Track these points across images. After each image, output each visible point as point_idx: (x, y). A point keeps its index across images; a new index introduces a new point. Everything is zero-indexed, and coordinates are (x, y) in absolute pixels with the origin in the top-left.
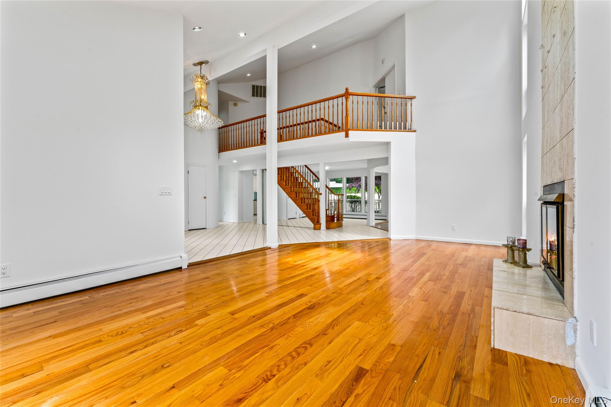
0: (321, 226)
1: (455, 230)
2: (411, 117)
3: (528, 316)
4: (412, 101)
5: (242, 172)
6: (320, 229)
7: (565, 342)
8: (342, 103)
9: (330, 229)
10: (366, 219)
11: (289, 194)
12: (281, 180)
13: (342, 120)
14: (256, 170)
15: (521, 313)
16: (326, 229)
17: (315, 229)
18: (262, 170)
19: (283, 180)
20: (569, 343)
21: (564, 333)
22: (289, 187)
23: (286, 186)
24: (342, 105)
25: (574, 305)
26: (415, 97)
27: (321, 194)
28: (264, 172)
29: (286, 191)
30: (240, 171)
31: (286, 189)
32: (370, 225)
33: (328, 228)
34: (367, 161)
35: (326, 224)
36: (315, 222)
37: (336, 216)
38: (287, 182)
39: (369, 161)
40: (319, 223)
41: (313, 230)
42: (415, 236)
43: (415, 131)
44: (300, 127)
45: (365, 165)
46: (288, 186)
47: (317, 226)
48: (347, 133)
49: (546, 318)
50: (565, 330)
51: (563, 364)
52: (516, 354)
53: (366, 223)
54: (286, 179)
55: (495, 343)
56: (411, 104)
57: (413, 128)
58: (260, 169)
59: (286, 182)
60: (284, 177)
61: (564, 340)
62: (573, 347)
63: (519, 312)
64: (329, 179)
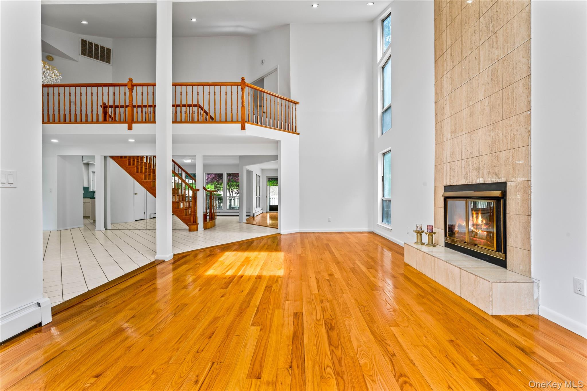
0: (198, 226)
1: (330, 222)
2: (296, 121)
3: (512, 283)
4: (296, 106)
5: (64, 157)
6: (197, 230)
7: (533, 297)
8: (237, 92)
9: (207, 229)
10: (238, 216)
11: (151, 190)
12: (137, 172)
13: (237, 111)
14: (93, 157)
15: (509, 282)
16: (204, 229)
17: (190, 230)
18: (105, 157)
19: (141, 172)
20: (535, 297)
21: (533, 291)
22: (151, 182)
23: (145, 179)
24: (237, 94)
25: (532, 269)
26: (298, 103)
27: (198, 190)
28: (107, 160)
29: (145, 186)
30: (59, 156)
31: (146, 183)
32: (244, 222)
33: (205, 228)
34: (239, 157)
35: (204, 223)
36: (191, 222)
37: (208, 214)
38: (147, 174)
39: (241, 157)
40: (195, 223)
41: (188, 232)
42: (299, 229)
43: (299, 134)
44: (181, 109)
45: (237, 162)
46: (148, 179)
47: (194, 227)
48: (243, 126)
49: (523, 282)
50: (533, 289)
51: (532, 314)
52: (506, 315)
53: (238, 220)
54: (145, 171)
55: (493, 311)
56: (296, 108)
57: (298, 131)
58: (101, 156)
59: (145, 174)
60: (142, 168)
61: (533, 296)
62: (537, 299)
63: (508, 282)
64: (206, 173)
